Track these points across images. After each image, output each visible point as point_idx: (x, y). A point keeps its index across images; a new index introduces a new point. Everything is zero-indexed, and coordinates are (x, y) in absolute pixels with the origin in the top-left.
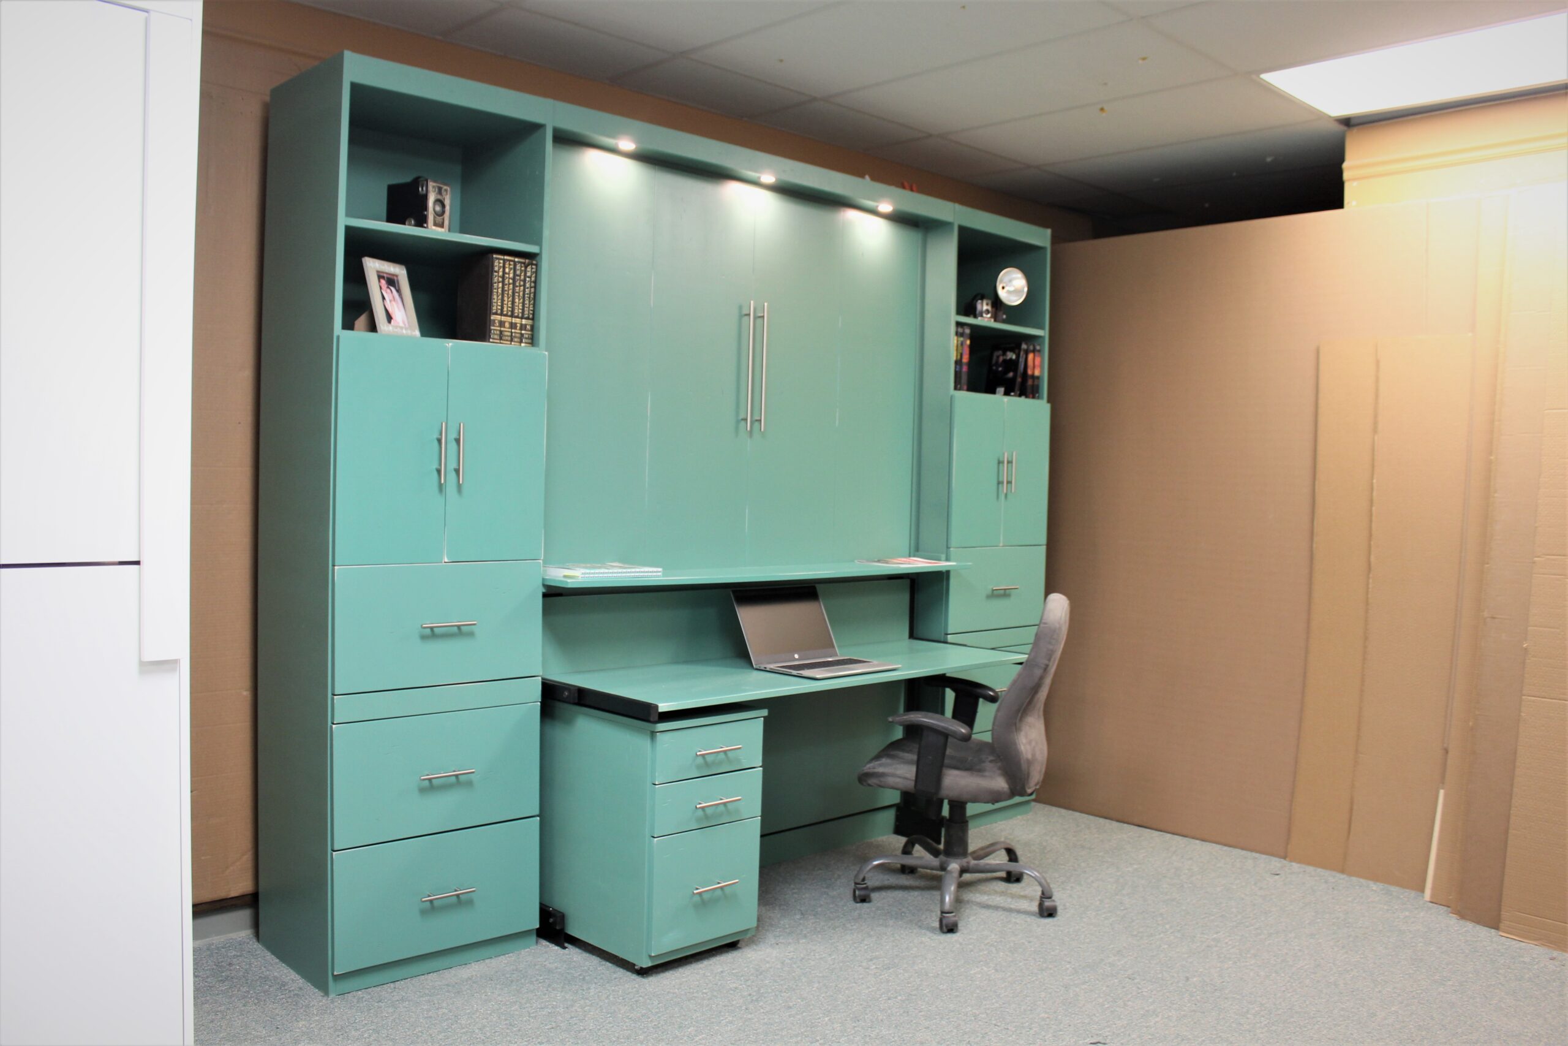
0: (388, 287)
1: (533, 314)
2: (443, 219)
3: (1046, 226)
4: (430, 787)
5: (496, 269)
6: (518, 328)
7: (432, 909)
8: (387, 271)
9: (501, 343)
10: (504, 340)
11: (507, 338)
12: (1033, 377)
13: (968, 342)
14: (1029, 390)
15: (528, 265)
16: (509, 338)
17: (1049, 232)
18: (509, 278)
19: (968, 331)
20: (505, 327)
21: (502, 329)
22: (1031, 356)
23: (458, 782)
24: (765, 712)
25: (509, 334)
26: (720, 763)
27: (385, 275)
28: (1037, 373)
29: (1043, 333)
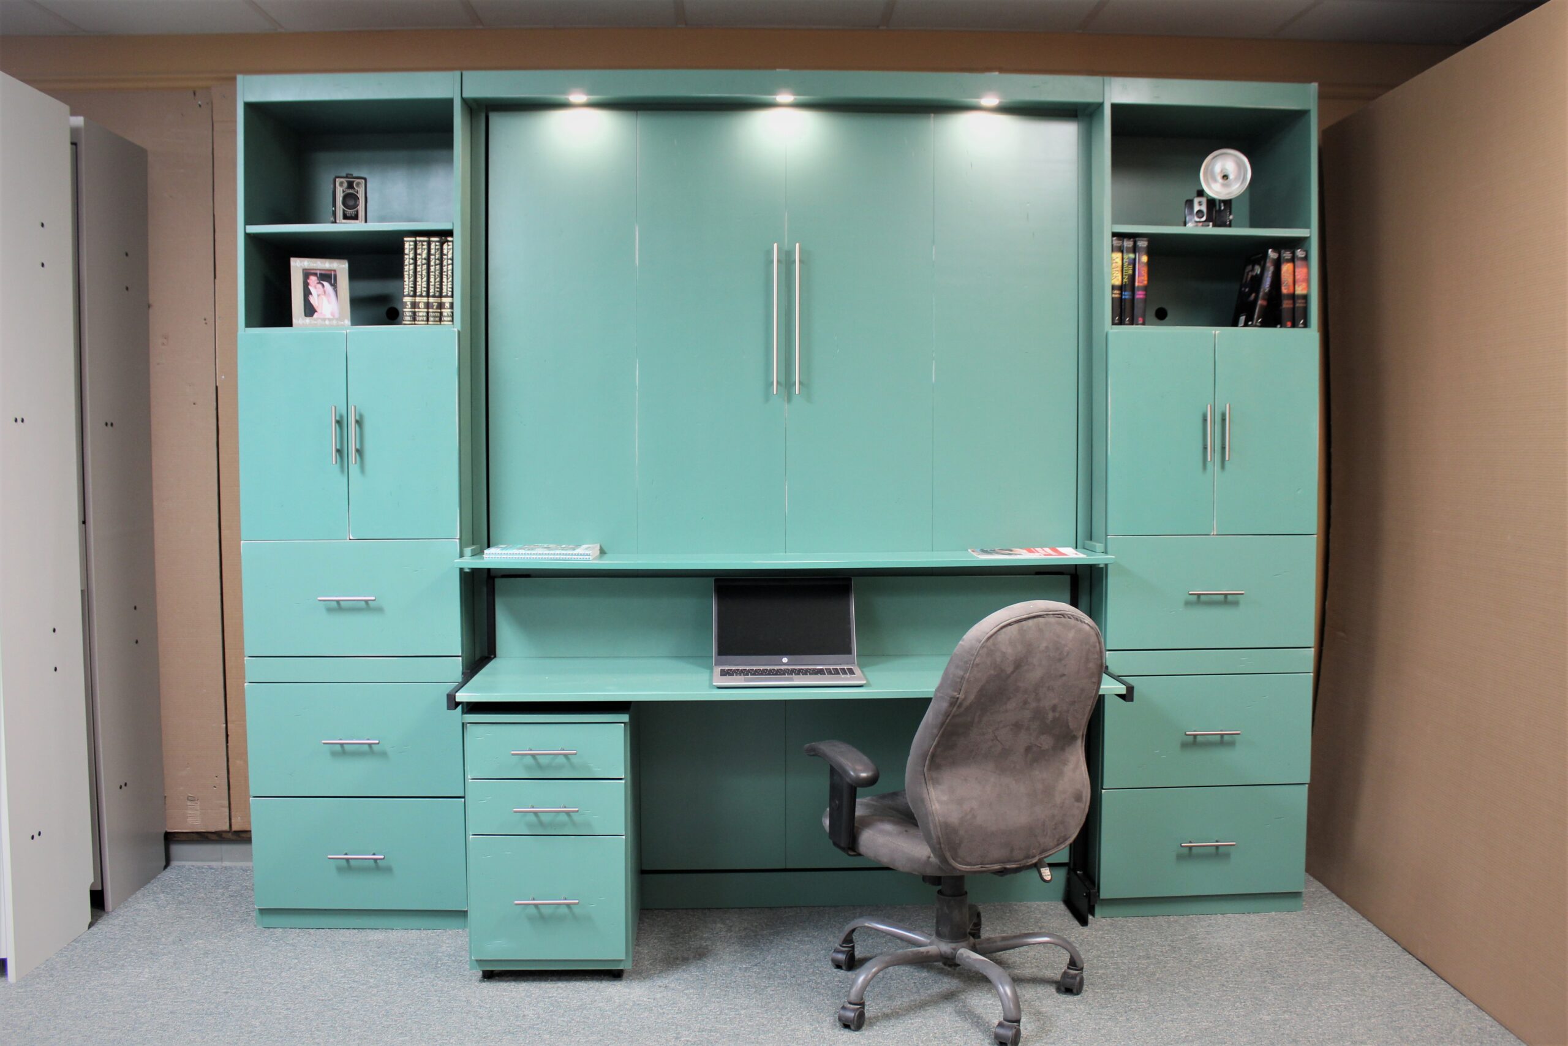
0: (320, 283)
1: (452, 292)
2: (357, 211)
3: (1308, 80)
4: (342, 752)
5: (407, 251)
6: (435, 307)
7: (348, 867)
8: (319, 268)
9: (415, 324)
10: (419, 321)
11: (421, 318)
12: (1293, 297)
13: (1145, 259)
14: (1286, 315)
15: (445, 243)
16: (425, 318)
17: (1314, 86)
18: (422, 259)
19: (1143, 244)
20: (419, 308)
21: (413, 310)
22: (1286, 268)
23: (370, 751)
24: (625, 718)
25: (425, 314)
26: (560, 767)
27: (318, 272)
28: (1300, 290)
29: (1311, 232)
